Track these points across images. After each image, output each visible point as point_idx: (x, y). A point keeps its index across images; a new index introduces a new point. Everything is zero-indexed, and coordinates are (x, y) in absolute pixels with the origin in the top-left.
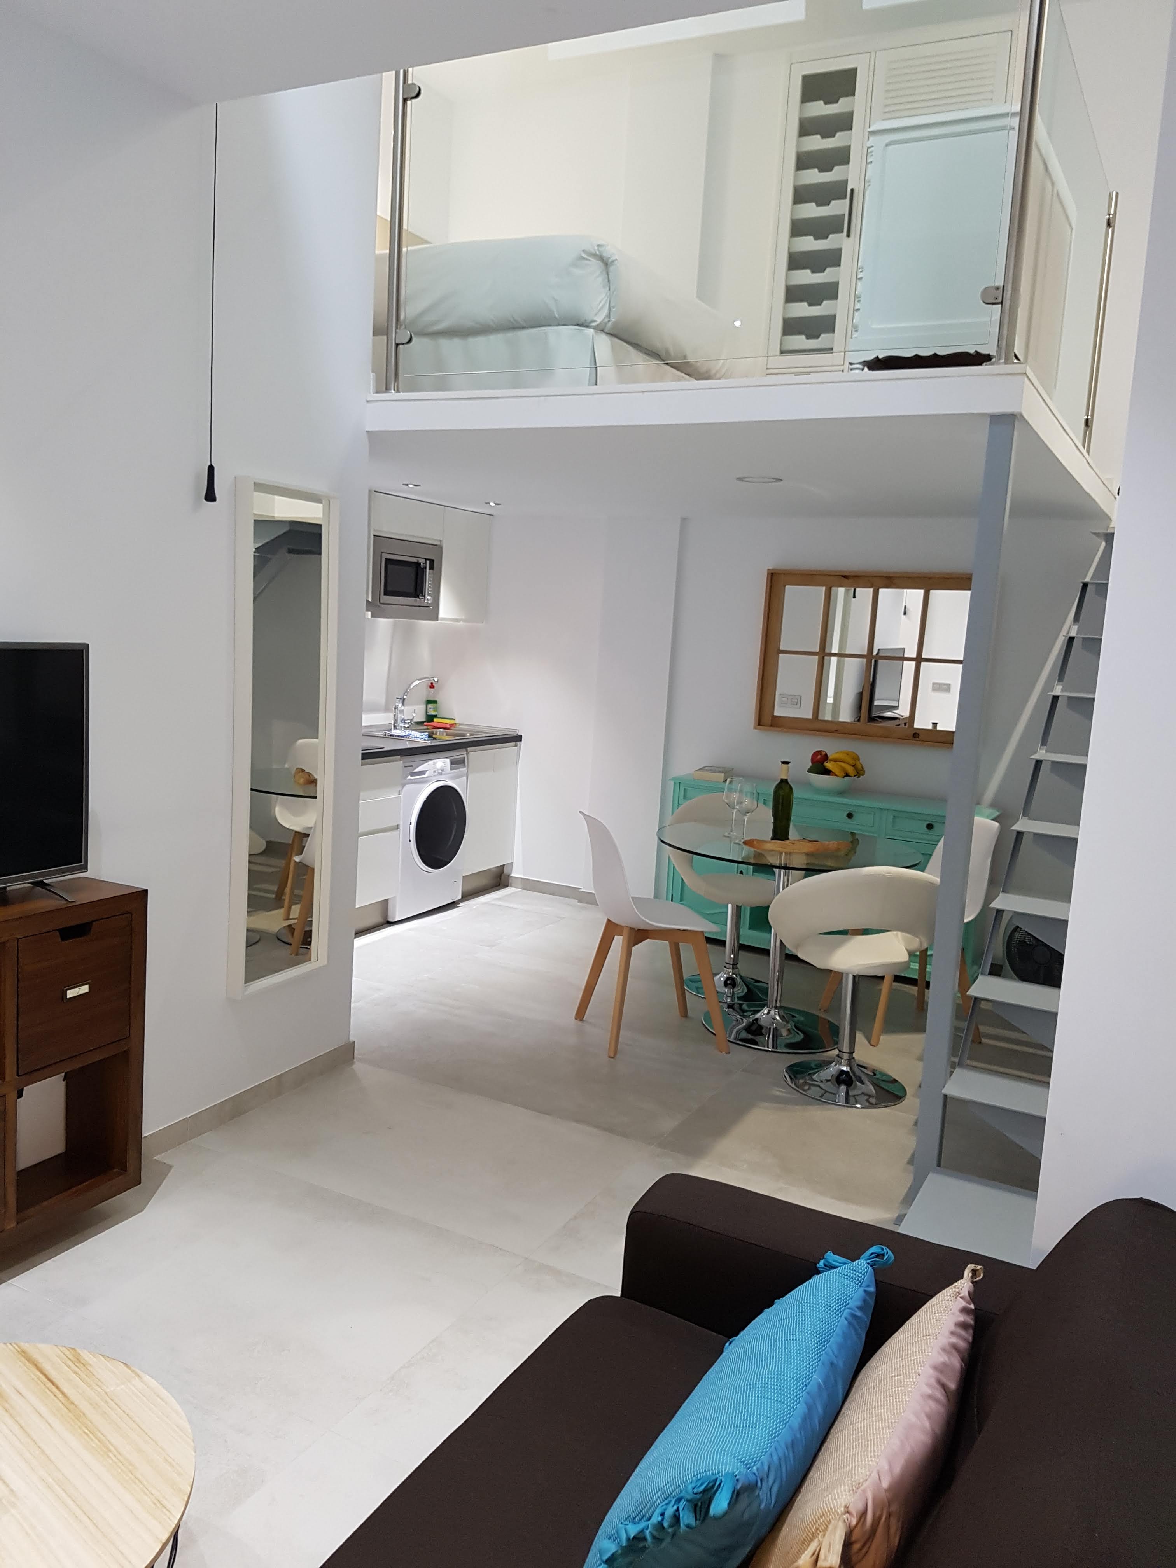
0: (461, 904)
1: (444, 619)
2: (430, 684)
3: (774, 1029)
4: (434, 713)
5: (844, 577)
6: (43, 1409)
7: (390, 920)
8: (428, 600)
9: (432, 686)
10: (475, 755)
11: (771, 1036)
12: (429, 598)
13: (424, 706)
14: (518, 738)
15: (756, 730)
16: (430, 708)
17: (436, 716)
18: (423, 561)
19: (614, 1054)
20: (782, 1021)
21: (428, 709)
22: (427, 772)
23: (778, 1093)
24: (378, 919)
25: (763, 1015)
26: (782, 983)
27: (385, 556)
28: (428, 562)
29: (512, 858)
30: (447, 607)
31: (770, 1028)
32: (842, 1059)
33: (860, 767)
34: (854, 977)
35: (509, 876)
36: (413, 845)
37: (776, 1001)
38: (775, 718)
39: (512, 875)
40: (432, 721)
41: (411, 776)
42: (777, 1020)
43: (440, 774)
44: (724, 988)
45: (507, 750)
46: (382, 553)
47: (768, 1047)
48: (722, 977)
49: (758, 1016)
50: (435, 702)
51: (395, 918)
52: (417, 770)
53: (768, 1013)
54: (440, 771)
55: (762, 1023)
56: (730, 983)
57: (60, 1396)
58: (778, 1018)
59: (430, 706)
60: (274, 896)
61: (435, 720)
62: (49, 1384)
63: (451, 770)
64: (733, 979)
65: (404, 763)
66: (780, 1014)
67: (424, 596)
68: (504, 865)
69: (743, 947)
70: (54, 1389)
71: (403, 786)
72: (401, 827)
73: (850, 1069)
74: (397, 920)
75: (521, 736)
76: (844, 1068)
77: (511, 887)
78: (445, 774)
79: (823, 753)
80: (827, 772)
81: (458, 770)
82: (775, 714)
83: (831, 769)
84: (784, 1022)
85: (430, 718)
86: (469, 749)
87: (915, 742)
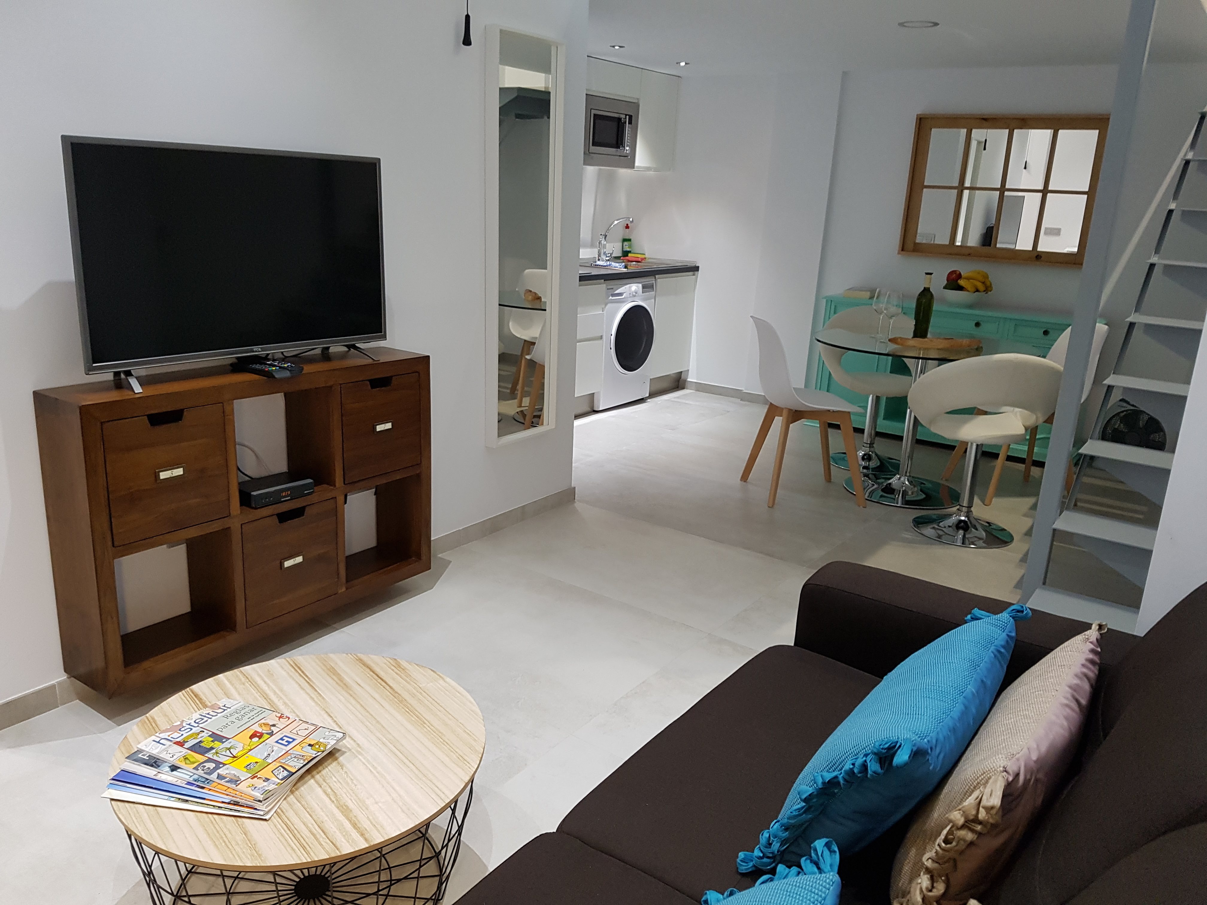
0: (649, 400)
1: (639, 167)
3: (903, 490)
4: (628, 250)
5: (984, 119)
6: (377, 696)
7: (596, 409)
8: (627, 150)
9: (627, 227)
10: (662, 281)
11: (901, 495)
12: (628, 148)
13: (621, 244)
14: (696, 269)
15: (899, 256)
16: (626, 245)
17: (630, 252)
18: (624, 116)
19: (772, 504)
20: (910, 485)
21: (624, 245)
22: (625, 294)
23: (907, 536)
24: (587, 409)
25: (894, 481)
26: (912, 458)
27: (594, 112)
28: (627, 117)
29: (689, 365)
30: (642, 158)
31: (900, 491)
32: (961, 512)
33: (988, 284)
34: (977, 445)
35: (685, 381)
36: (613, 352)
37: (906, 472)
38: (916, 244)
39: (688, 380)
40: (627, 256)
43: (634, 296)
44: (862, 461)
45: (685, 278)
46: (592, 109)
47: (897, 503)
48: (860, 453)
49: (890, 481)
50: (630, 240)
51: (599, 408)
52: (616, 292)
53: (899, 479)
54: (634, 294)
55: (894, 487)
56: (867, 457)
57: (388, 688)
58: (907, 483)
59: (626, 243)
60: (509, 391)
61: (629, 255)
62: (380, 680)
63: (643, 293)
64: (869, 455)
65: (607, 286)
66: (909, 480)
67: (624, 147)
68: (681, 372)
69: (880, 435)
70: (383, 684)
71: (606, 305)
72: (604, 337)
73: (968, 519)
74: (601, 409)
75: (698, 267)
76: (963, 518)
77: (687, 389)
78: (638, 296)
79: (958, 272)
80: (961, 288)
81: (648, 293)
82: (917, 241)
83: (964, 286)
84: (912, 487)
85: (626, 253)
86: (657, 276)
87: (1037, 262)
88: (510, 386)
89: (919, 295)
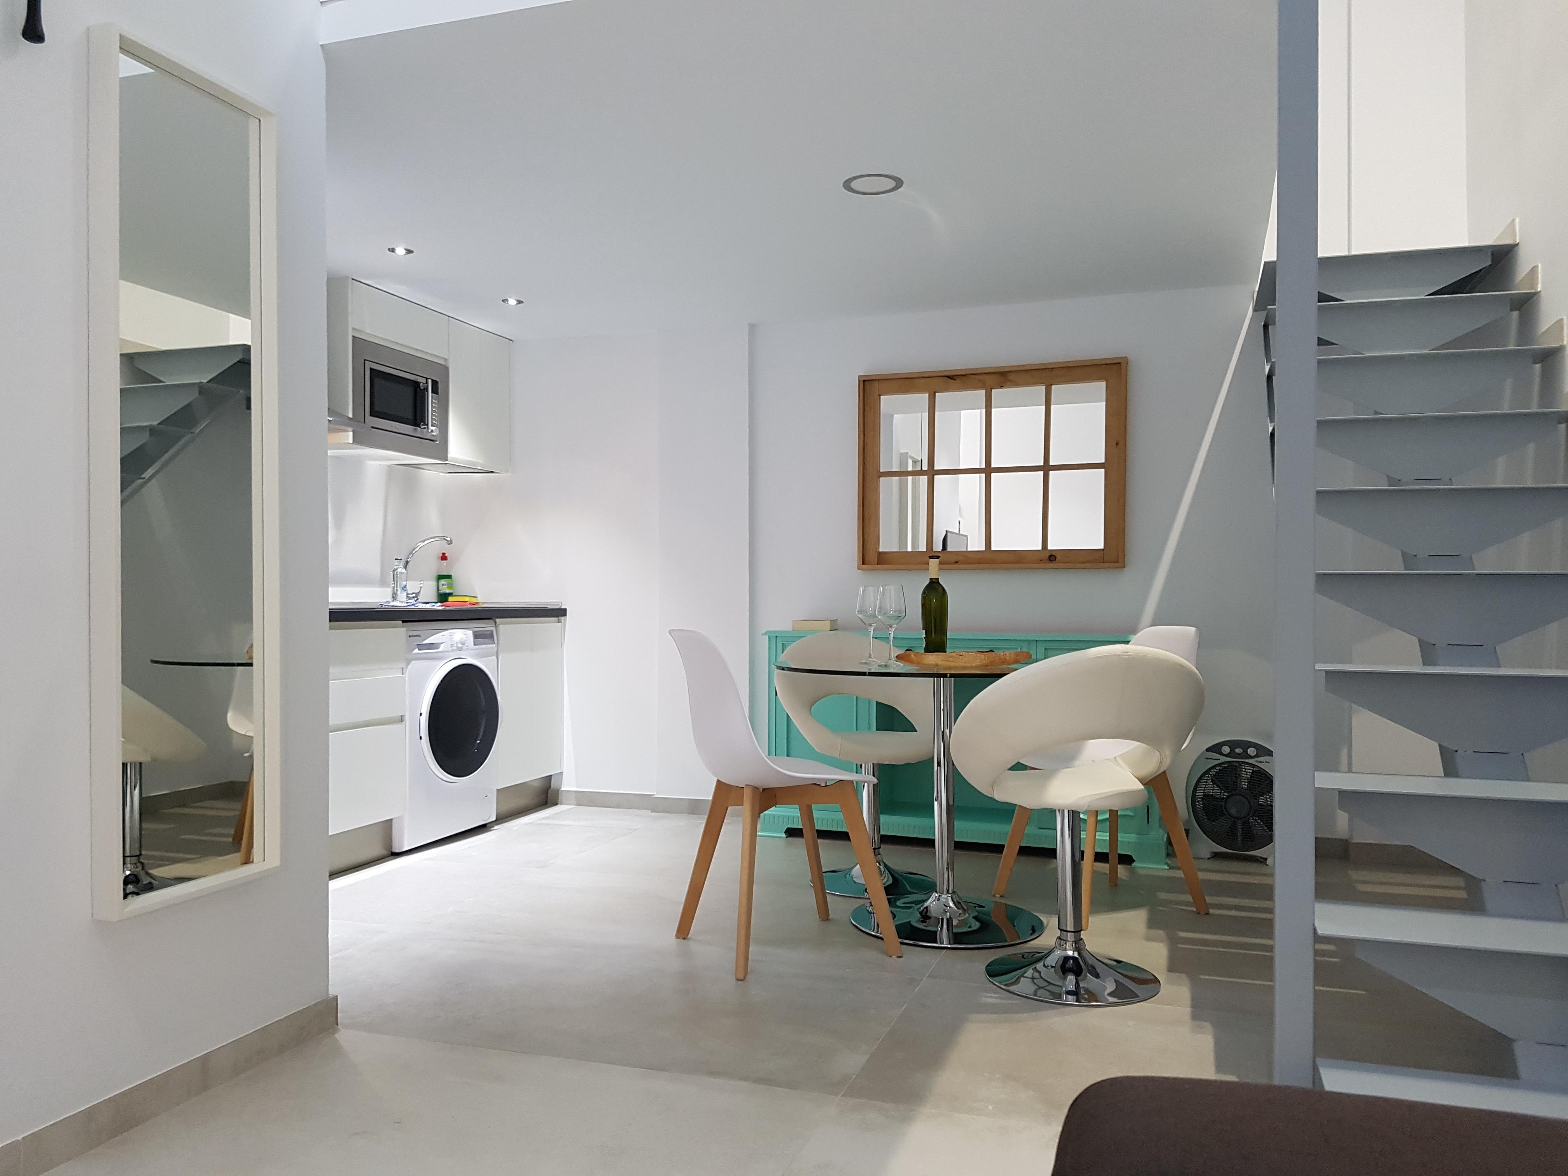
0: (496, 827)
1: (454, 459)
2: (441, 555)
3: (947, 919)
4: (448, 591)
5: (949, 377)
7: (396, 850)
8: (432, 431)
9: (444, 557)
10: (506, 628)
11: (945, 927)
12: (434, 428)
13: (434, 583)
14: (560, 613)
15: (860, 571)
16: (443, 585)
17: (450, 594)
18: (424, 381)
20: (958, 908)
21: (440, 584)
22: (442, 645)
23: (990, 1000)
24: (378, 850)
25: (932, 902)
27: (369, 366)
28: (429, 382)
29: (562, 764)
30: (459, 444)
31: (943, 919)
32: (1066, 941)
34: (1072, 811)
35: (557, 791)
36: (425, 744)
37: (948, 884)
38: (880, 554)
39: (562, 789)
40: (447, 601)
41: (419, 650)
42: (950, 907)
43: (460, 649)
45: (545, 626)
46: (364, 362)
47: (945, 944)
49: (926, 904)
50: (449, 577)
51: (402, 847)
52: (425, 642)
53: (939, 899)
54: (460, 645)
55: (932, 913)
58: (951, 904)
59: (442, 582)
61: (450, 599)
63: (475, 645)
65: (407, 631)
66: (955, 900)
67: (427, 425)
68: (551, 775)
71: (408, 662)
72: (407, 718)
73: (1079, 954)
74: (404, 849)
75: (565, 610)
76: (1070, 953)
77: (562, 804)
78: (467, 650)
81: (484, 646)
82: (881, 550)
84: (961, 911)
85: (443, 597)
86: (498, 620)
87: (1052, 565)
88: (232, 831)
89: (924, 592)
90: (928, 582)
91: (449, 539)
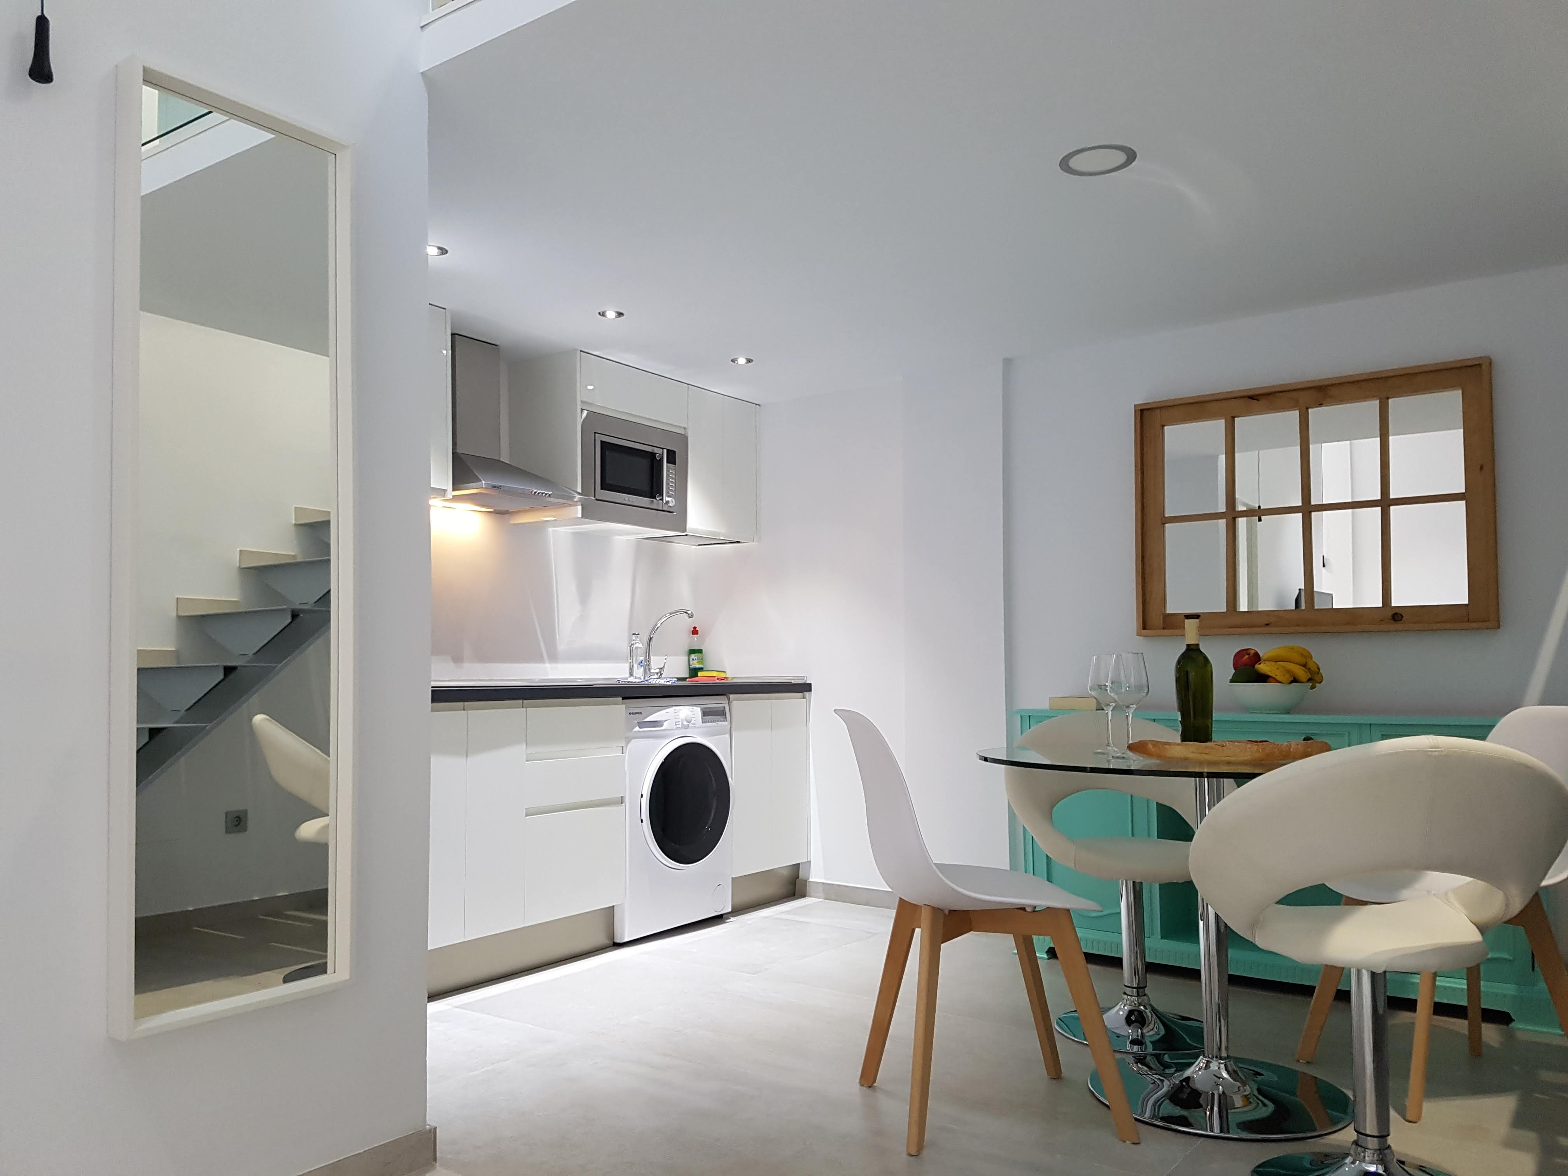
0: (732, 919)
1: (695, 531)
2: (693, 629)
3: (1220, 1096)
4: (698, 666)
5: (1251, 398)
7: (618, 940)
8: (669, 503)
9: (695, 631)
10: (739, 704)
11: (1216, 1109)
12: (670, 499)
13: (686, 658)
14: (805, 688)
15: (1141, 638)
16: (693, 660)
17: (701, 669)
18: (658, 451)
20: (1234, 1080)
21: (691, 659)
22: (665, 723)
24: (598, 939)
25: (1197, 1071)
26: (1227, 1018)
27: (600, 438)
28: (665, 451)
29: (812, 855)
30: (700, 515)
31: (1213, 1094)
32: (1366, 1150)
33: (1314, 668)
35: (806, 882)
36: (647, 829)
37: (1220, 1049)
38: (1167, 617)
39: (810, 880)
40: (696, 676)
41: (640, 728)
42: (1224, 1079)
43: (687, 727)
44: (1127, 1027)
45: (791, 703)
46: (595, 433)
47: (1212, 1131)
48: (1121, 1010)
49: (1188, 1072)
50: (699, 651)
51: (624, 938)
52: (648, 720)
53: (1207, 1066)
54: (686, 723)
55: (1198, 1085)
56: (1135, 1018)
58: (1225, 1075)
59: (693, 656)
61: (701, 674)
63: (703, 723)
64: (1140, 1013)
65: (629, 707)
66: (1230, 1069)
67: (663, 497)
68: (799, 864)
69: (1153, 968)
71: (628, 740)
72: (627, 799)
74: (626, 940)
75: (810, 684)
77: (810, 896)
78: (695, 727)
79: (1252, 652)
80: (1263, 678)
81: (714, 724)
82: (1168, 612)
83: (1270, 674)
84: (1239, 1084)
85: (694, 672)
86: (731, 696)
87: (1398, 626)
89: (1179, 662)
90: (1184, 649)
91: (689, 612)
